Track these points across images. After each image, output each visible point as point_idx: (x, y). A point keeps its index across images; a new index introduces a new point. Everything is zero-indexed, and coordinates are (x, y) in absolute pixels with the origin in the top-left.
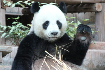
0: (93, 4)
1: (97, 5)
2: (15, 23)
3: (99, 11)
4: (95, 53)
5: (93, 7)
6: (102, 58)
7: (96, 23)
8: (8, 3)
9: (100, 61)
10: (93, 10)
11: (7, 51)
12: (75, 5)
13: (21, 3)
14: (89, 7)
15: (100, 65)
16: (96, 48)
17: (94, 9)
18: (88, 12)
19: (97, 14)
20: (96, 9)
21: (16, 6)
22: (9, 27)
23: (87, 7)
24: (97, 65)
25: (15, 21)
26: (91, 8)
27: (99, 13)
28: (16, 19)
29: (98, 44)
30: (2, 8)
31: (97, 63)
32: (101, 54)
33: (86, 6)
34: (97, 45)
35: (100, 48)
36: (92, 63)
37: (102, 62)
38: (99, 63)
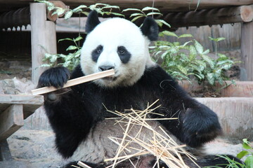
0: (235, 7)
1: (242, 9)
2: (72, 48)
3: (247, 21)
4: (234, 104)
5: (236, 13)
6: (249, 113)
7: (243, 45)
8: (57, 11)
9: (245, 119)
10: (236, 20)
11: (33, 103)
12: (204, 10)
13: (83, 9)
14: (229, 14)
15: (246, 128)
16: (239, 93)
17: (238, 17)
18: (227, 23)
19: (245, 26)
20: (242, 17)
21: (74, 15)
22: (62, 56)
23: (225, 14)
24: (238, 127)
25: (74, 44)
26: (231, 16)
27: (248, 25)
28: (75, 41)
29: (243, 86)
30: (48, 20)
31: (238, 123)
32: (246, 106)
33: (223, 12)
34: (241, 89)
35: (247, 95)
36: (227, 124)
37: (248, 122)
38: (243, 123)
